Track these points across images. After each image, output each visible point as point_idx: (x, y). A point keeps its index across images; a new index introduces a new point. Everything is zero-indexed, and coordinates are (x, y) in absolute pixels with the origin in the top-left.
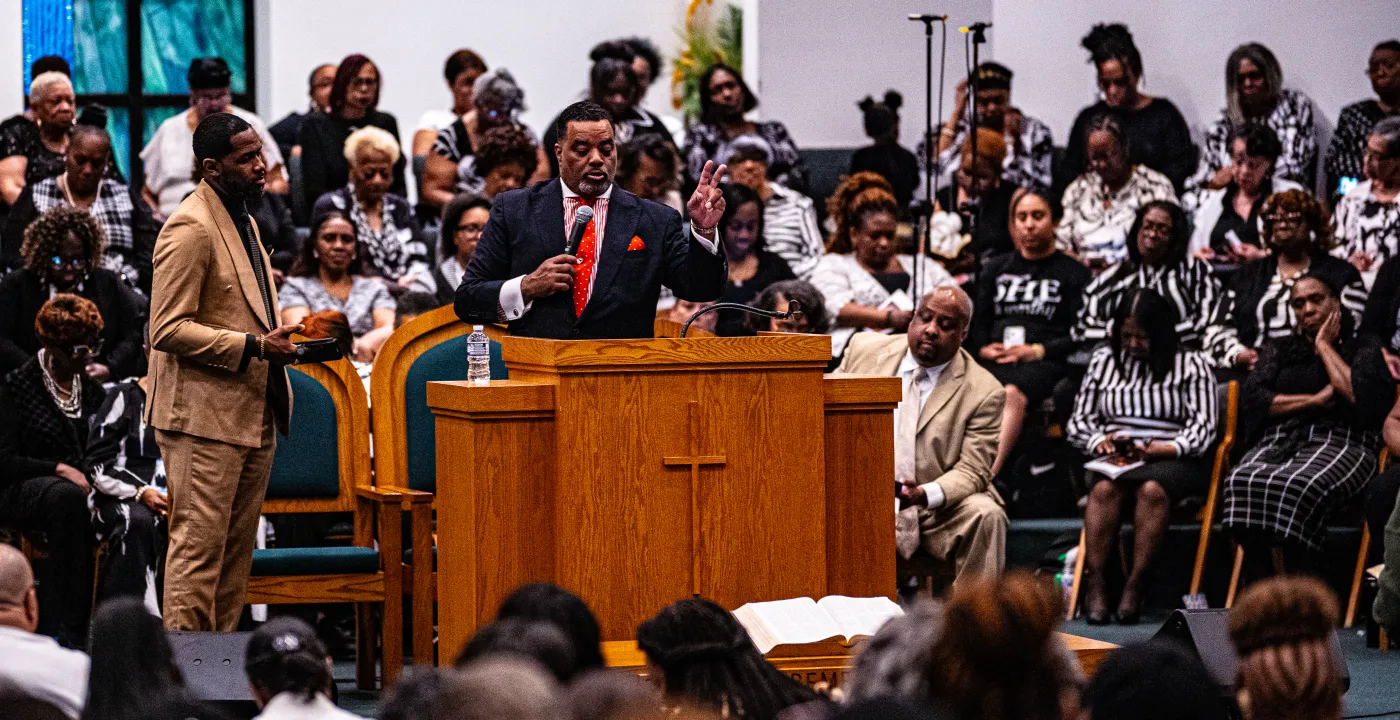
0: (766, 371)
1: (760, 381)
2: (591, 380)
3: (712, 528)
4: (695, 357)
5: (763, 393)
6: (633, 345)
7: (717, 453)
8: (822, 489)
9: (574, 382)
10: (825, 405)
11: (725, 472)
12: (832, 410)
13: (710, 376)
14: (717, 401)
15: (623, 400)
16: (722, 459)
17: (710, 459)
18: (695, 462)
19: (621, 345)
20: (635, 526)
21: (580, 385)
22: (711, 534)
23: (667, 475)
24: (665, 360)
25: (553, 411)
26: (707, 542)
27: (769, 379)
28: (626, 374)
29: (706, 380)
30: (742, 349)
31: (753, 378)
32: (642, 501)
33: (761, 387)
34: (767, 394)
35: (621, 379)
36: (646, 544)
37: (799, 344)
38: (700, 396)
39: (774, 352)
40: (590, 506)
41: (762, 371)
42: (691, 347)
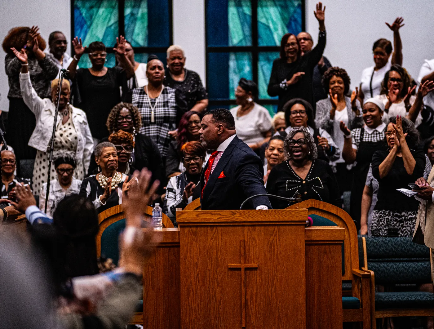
0: (278, 225)
1: (274, 230)
2: (194, 229)
3: (252, 297)
4: (242, 218)
5: (275, 236)
6: (213, 213)
7: (254, 263)
8: (304, 279)
9: (186, 230)
10: (306, 241)
11: (258, 272)
12: (309, 244)
13: (250, 227)
14: (254, 239)
15: (209, 238)
16: (255, 265)
17: (249, 265)
18: (243, 266)
19: (208, 213)
20: (215, 296)
21: (189, 231)
22: (251, 300)
23: (230, 273)
24: (228, 220)
25: (179, 243)
26: (249, 303)
27: (279, 230)
28: (211, 226)
29: (249, 229)
30: (265, 215)
31: (271, 228)
32: (218, 284)
33: (274, 233)
34: (278, 236)
35: (209, 228)
36: (220, 304)
37: (292, 213)
38: (246, 237)
39: (280, 216)
40: (194, 286)
41: (275, 225)
42: (241, 214)
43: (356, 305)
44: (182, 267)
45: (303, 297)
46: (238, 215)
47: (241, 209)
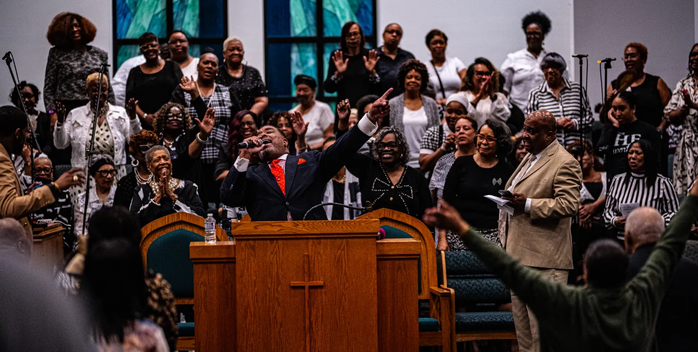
0: (346, 238)
1: (342, 244)
2: (252, 243)
3: (317, 319)
4: (306, 230)
5: (343, 249)
7: (319, 280)
8: (375, 299)
9: (243, 244)
10: (377, 256)
11: (323, 290)
12: (382, 258)
13: (315, 240)
14: (319, 253)
15: (269, 253)
16: (321, 283)
17: (314, 283)
18: (307, 284)
19: (267, 224)
20: (275, 318)
21: (246, 245)
22: (316, 322)
23: (292, 291)
24: (290, 232)
25: (235, 258)
26: (314, 326)
27: (347, 244)
28: (271, 239)
29: (313, 242)
30: (332, 226)
31: (338, 242)
32: (279, 305)
33: (342, 246)
34: (346, 249)
35: (268, 242)
36: (281, 326)
37: (362, 224)
38: (310, 250)
39: (349, 228)
40: (252, 307)
41: (343, 238)
42: (304, 225)
43: (435, 328)
44: (238, 286)
45: (375, 318)
46: (301, 226)
47: (305, 220)
